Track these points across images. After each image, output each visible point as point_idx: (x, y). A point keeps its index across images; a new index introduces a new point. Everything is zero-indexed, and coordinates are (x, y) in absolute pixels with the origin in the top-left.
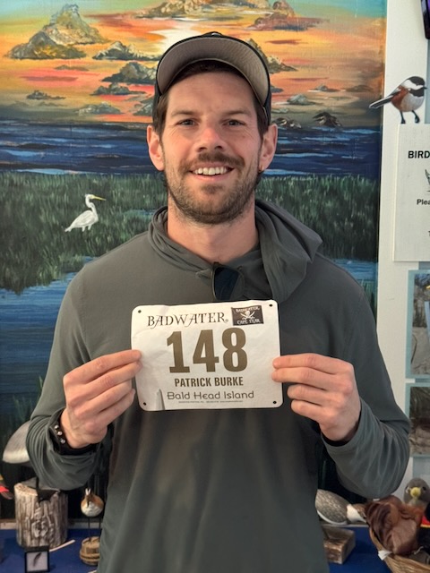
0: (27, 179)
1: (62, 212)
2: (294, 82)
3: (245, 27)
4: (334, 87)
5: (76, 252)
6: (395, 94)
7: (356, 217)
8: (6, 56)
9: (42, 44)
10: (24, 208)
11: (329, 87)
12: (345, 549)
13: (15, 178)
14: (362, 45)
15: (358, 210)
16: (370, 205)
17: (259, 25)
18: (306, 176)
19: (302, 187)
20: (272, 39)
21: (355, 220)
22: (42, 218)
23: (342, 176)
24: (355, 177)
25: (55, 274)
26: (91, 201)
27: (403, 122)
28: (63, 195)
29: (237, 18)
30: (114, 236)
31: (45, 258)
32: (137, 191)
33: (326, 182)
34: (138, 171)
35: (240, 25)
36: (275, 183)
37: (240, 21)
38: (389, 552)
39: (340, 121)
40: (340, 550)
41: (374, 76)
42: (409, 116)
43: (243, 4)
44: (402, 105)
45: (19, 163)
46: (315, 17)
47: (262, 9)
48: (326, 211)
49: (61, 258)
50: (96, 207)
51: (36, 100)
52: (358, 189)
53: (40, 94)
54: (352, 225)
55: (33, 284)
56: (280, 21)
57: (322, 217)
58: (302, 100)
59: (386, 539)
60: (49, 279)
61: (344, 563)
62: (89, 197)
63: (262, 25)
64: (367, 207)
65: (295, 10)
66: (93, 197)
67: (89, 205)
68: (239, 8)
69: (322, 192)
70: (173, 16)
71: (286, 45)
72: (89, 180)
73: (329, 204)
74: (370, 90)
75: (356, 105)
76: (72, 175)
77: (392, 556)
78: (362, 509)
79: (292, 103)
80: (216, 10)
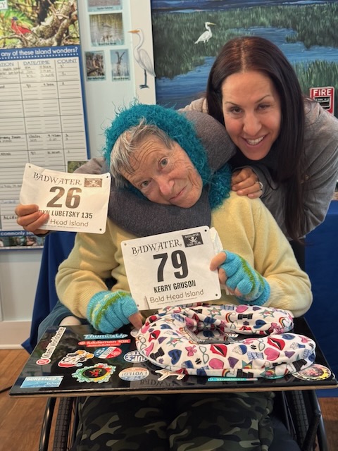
0: (175, 16)
1: (193, 33)
5: (201, 54)
10: (173, 32)
13: (169, 16)
18: (323, 3)
19: (321, 9)
22: (183, 37)
25: (190, 67)
26: (208, 25)
28: (193, 23)
30: (221, 44)
31: (185, 59)
32: (233, 18)
34: (233, 7)
36: (306, 8)
45: (171, 8)
49: (193, 58)
50: (211, 29)
55: (179, 74)
60: (187, 70)
62: (207, 23)
66: (209, 23)
67: (207, 28)
72: (208, 15)
73: (336, 18)
76: (198, 12)
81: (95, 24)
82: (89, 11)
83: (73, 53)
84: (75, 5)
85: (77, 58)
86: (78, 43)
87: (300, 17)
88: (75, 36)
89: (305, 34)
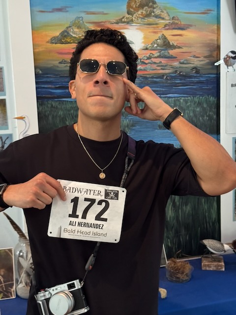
0: (59, 104)
2: (182, 54)
3: (160, 28)
4: (198, 56)
6: (225, 59)
7: (209, 115)
8: (48, 42)
9: (65, 36)
10: (58, 118)
11: (197, 56)
12: (225, 264)
13: (54, 104)
14: (210, 37)
15: (210, 112)
16: (214, 109)
17: (166, 28)
18: (187, 97)
20: (172, 34)
23: (203, 96)
24: (208, 96)
29: (157, 24)
33: (196, 99)
35: (158, 27)
36: (174, 101)
37: (158, 26)
39: (202, 71)
41: (215, 51)
42: (230, 68)
43: (159, 18)
44: (228, 64)
47: (167, 20)
48: (197, 113)
51: (63, 64)
52: (210, 101)
53: (65, 61)
54: (208, 118)
56: (175, 25)
57: (195, 116)
58: (185, 62)
61: (225, 270)
63: (167, 27)
65: (181, 21)
69: (195, 104)
70: (128, 23)
71: (178, 37)
73: (198, 109)
74: (213, 57)
75: (208, 64)
79: (181, 63)
80: (147, 20)
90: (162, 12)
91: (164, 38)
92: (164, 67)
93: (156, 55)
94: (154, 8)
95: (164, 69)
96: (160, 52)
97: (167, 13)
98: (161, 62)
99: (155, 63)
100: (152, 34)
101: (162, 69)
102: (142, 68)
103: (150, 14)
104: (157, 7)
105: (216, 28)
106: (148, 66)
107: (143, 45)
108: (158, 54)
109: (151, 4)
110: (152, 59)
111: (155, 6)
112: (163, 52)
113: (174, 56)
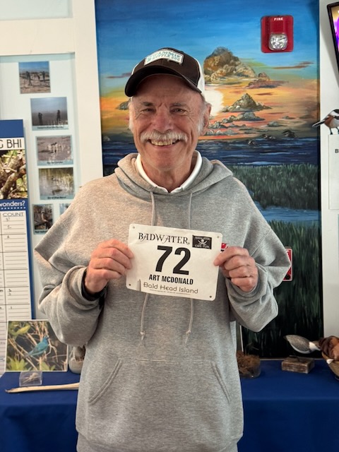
2: (271, 115)
3: (243, 87)
4: (293, 117)
6: (326, 119)
7: (308, 186)
8: (117, 108)
11: (290, 117)
12: (309, 366)
14: (307, 94)
15: (309, 182)
16: (315, 179)
18: (279, 165)
19: (277, 171)
20: (258, 93)
21: (307, 188)
23: (299, 164)
24: (306, 164)
27: (331, 134)
29: (239, 83)
33: (290, 168)
35: (241, 86)
36: (262, 169)
37: (241, 84)
38: (332, 360)
39: (297, 135)
40: (306, 365)
41: (314, 110)
42: (334, 130)
43: (242, 76)
44: (330, 125)
46: (281, 80)
47: (252, 78)
48: (291, 183)
52: (308, 170)
54: (306, 190)
56: (263, 82)
57: (289, 187)
58: (275, 124)
59: (330, 354)
61: (309, 373)
63: (252, 86)
64: (313, 180)
65: (270, 77)
68: (240, 78)
69: (288, 173)
73: (293, 180)
74: (313, 117)
75: (305, 126)
77: (334, 362)
78: (317, 343)
79: (269, 126)
80: (227, 79)
81: (44, 178)
82: (38, 165)
83: (20, 207)
84: (24, 159)
85: (24, 212)
86: (26, 197)
87: (256, 178)
88: (22, 189)
89: (261, 194)
90: (246, 69)
91: (249, 98)
92: (248, 131)
93: (238, 118)
94: (236, 66)
95: (248, 133)
96: (243, 114)
97: (252, 70)
98: (244, 125)
99: (237, 126)
100: (234, 94)
101: (246, 133)
102: (221, 132)
103: (231, 72)
104: (239, 64)
105: (316, 83)
106: (229, 130)
107: (223, 107)
108: (241, 116)
109: (232, 61)
110: (234, 122)
111: (237, 63)
112: (247, 113)
113: (261, 118)
